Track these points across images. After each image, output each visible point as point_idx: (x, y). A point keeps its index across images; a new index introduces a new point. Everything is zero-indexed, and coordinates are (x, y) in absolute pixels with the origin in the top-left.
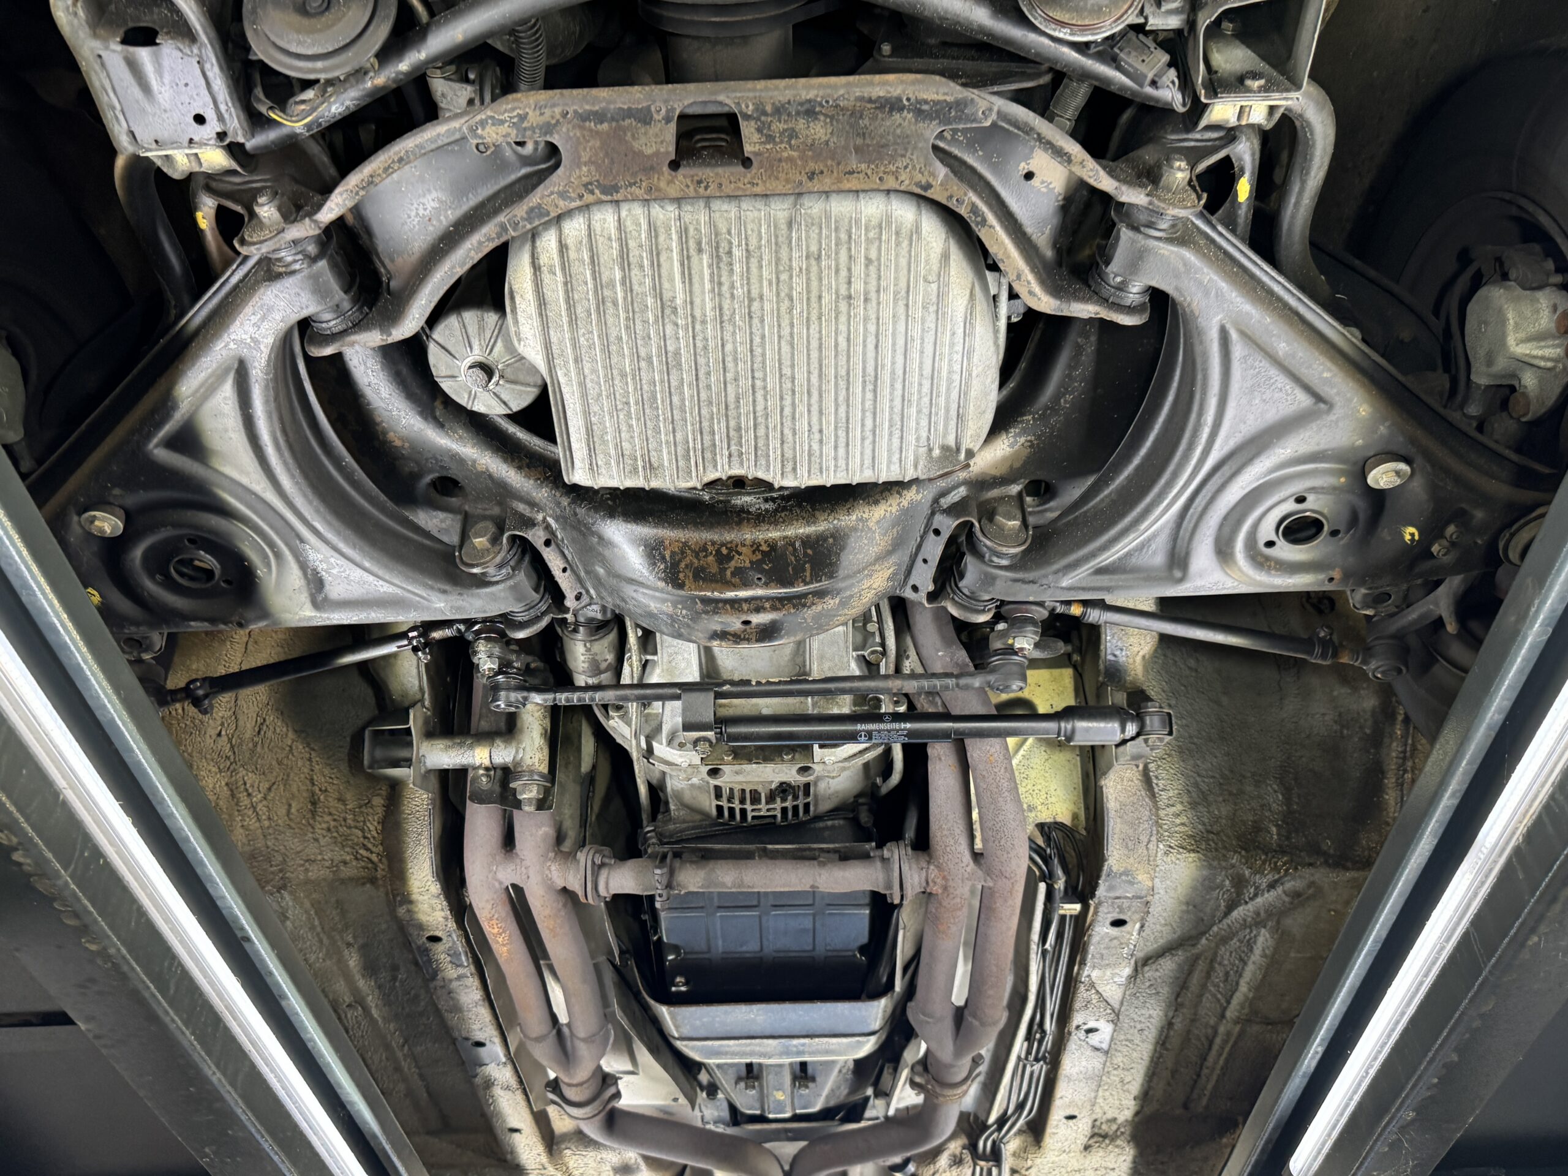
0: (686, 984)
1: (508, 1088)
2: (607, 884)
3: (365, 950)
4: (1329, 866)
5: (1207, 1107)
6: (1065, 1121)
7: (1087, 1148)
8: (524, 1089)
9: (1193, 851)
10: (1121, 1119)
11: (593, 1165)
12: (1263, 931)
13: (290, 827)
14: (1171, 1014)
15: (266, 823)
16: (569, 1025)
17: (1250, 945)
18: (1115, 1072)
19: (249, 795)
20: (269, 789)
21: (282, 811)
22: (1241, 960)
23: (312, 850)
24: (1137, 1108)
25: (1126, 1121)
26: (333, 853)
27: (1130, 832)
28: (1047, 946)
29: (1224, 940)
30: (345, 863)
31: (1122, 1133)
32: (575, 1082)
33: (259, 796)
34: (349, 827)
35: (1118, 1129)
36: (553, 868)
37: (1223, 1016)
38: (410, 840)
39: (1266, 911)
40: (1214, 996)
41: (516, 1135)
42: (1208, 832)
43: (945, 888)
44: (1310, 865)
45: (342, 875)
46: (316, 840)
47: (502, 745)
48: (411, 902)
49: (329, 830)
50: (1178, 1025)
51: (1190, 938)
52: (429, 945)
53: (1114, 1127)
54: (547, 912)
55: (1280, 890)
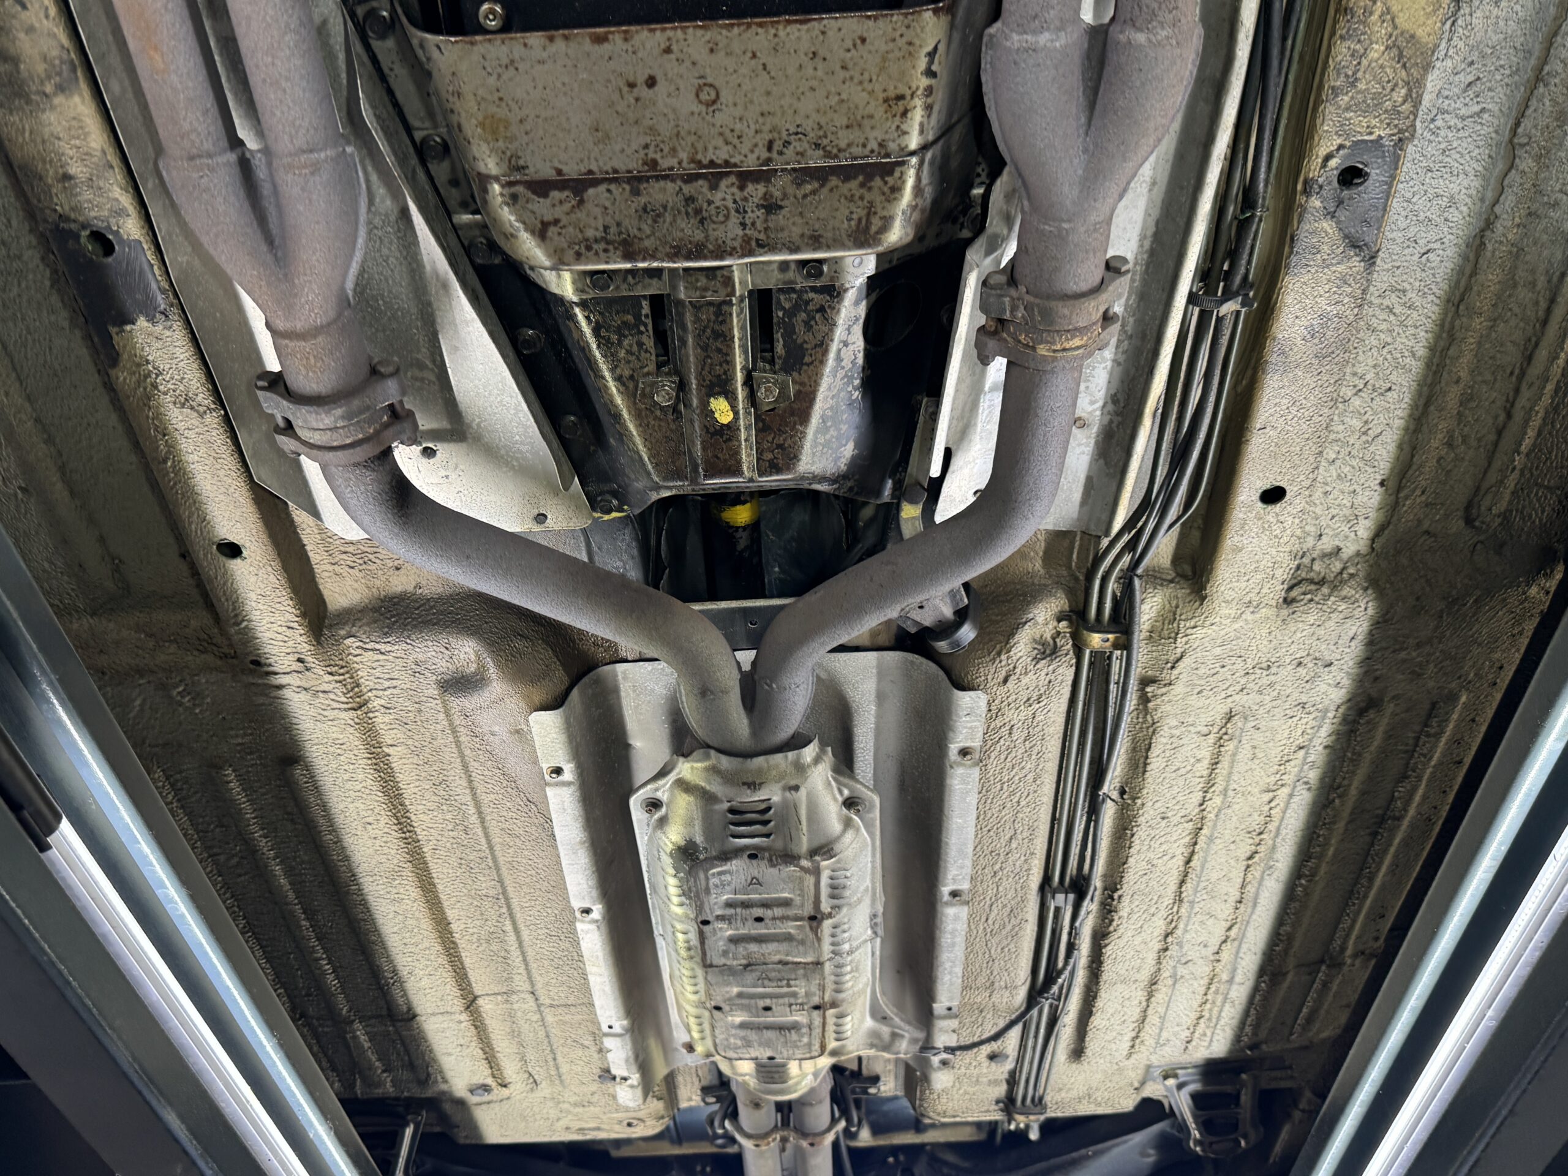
1: (185, 402)
5: (1505, 516)
6: (1260, 503)
7: (1288, 601)
8: (227, 419)
10: (1349, 549)
11: (405, 681)
18: (1356, 402)
24: (1381, 516)
25: (1358, 554)
31: (1352, 576)
35: (1344, 569)
41: (235, 564)
53: (1337, 566)
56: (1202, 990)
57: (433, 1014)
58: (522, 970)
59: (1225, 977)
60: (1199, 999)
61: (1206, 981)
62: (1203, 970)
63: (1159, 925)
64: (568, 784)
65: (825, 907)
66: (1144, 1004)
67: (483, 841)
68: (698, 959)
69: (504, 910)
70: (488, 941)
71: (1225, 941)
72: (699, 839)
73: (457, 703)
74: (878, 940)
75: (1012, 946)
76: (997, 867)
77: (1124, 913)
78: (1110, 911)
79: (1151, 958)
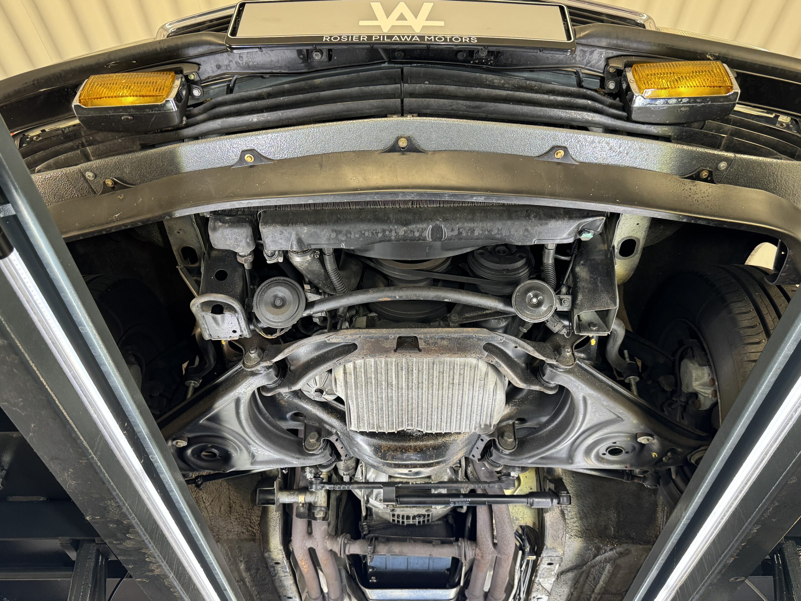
0: (376, 579)
2: (349, 550)
3: (247, 563)
4: (634, 543)
9: (580, 537)
12: (608, 564)
13: (221, 517)
14: (572, 591)
15: (211, 515)
16: (328, 593)
17: (604, 569)
19: (204, 503)
20: (212, 501)
21: (218, 510)
22: (600, 573)
23: (230, 527)
26: (237, 528)
27: (555, 533)
28: (522, 569)
29: (593, 566)
30: (243, 533)
33: (208, 503)
34: (244, 518)
36: (327, 542)
37: (593, 591)
38: (271, 529)
39: (609, 559)
40: (589, 585)
42: (586, 529)
43: (482, 557)
44: (626, 543)
45: (242, 538)
46: (232, 523)
47: (310, 495)
48: (270, 551)
49: (236, 519)
50: (575, 594)
51: (579, 566)
52: (274, 565)
54: (324, 558)
55: (615, 551)
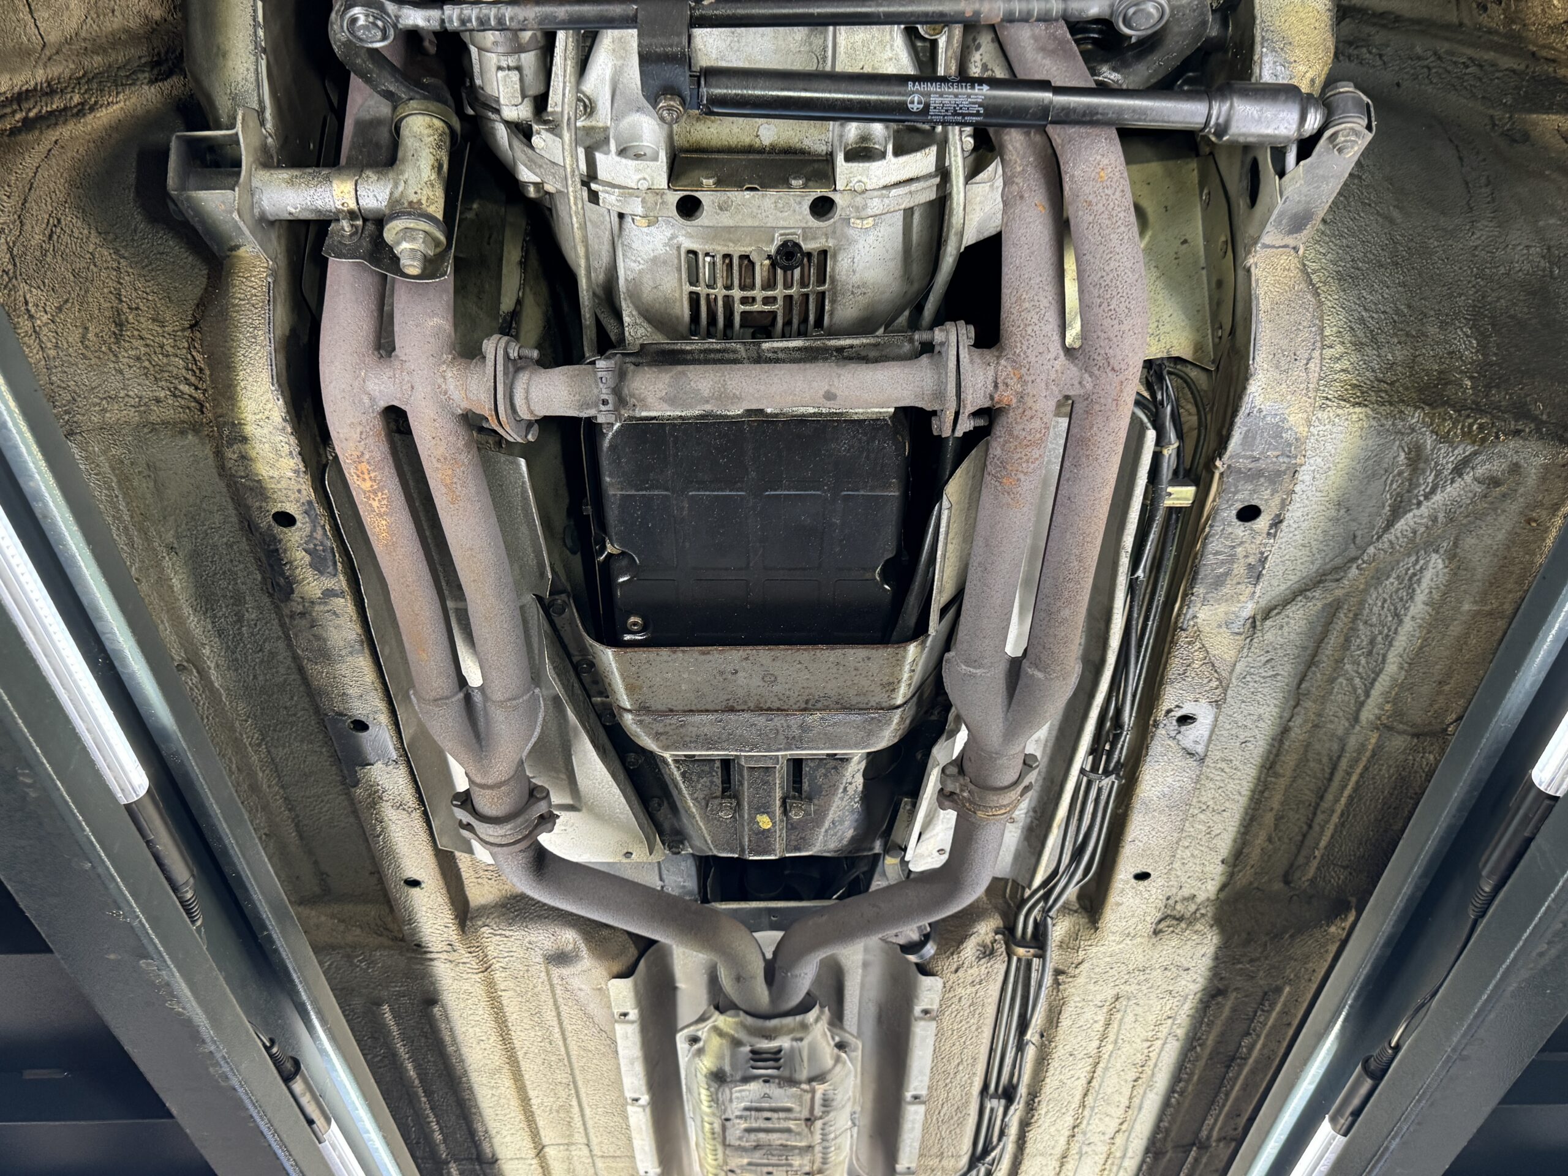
0: (643, 624)
1: (400, 806)
2: (527, 392)
3: (196, 561)
4: (1541, 438)
5: (1312, 881)
6: (1133, 881)
7: (1156, 933)
8: (425, 813)
9: (1359, 404)
10: (1201, 897)
11: (520, 953)
12: (1434, 556)
13: (85, 357)
14: (1286, 715)
15: (52, 353)
16: (482, 689)
17: (1411, 582)
18: (1202, 816)
19: (31, 317)
20: (60, 309)
21: (75, 337)
22: (1396, 615)
23: (114, 384)
24: (1223, 879)
25: (1208, 899)
26: (140, 388)
27: (1284, 343)
28: (1140, 573)
29: (1378, 578)
30: (158, 401)
31: (1203, 915)
32: (490, 782)
33: (45, 318)
34: (167, 356)
35: (1198, 909)
36: (449, 374)
37: (1356, 719)
38: (243, 337)
40: (1350, 680)
41: (415, 891)
43: (1021, 397)
44: (1517, 433)
46: (121, 372)
47: (374, 177)
48: (244, 440)
49: (138, 359)
50: (1297, 732)
51: (1336, 569)
52: (278, 529)
53: (1193, 908)
54: (441, 450)
55: (1468, 478)
56: (1102, 1162)
57: (511, 1159)
58: (581, 1130)
59: (1118, 1154)
60: (1100, 1167)
61: (1104, 1156)
62: (1103, 1149)
63: (1069, 1120)
64: (633, 1022)
65: (818, 1111)
66: (1058, 1169)
67: (563, 1049)
68: (720, 1140)
69: (573, 1092)
70: (558, 1112)
71: (1118, 1131)
72: (727, 1068)
73: (556, 972)
74: (855, 1129)
75: (958, 1131)
76: (948, 1081)
77: (1043, 1112)
78: (1032, 1110)
79: (1063, 1141)
